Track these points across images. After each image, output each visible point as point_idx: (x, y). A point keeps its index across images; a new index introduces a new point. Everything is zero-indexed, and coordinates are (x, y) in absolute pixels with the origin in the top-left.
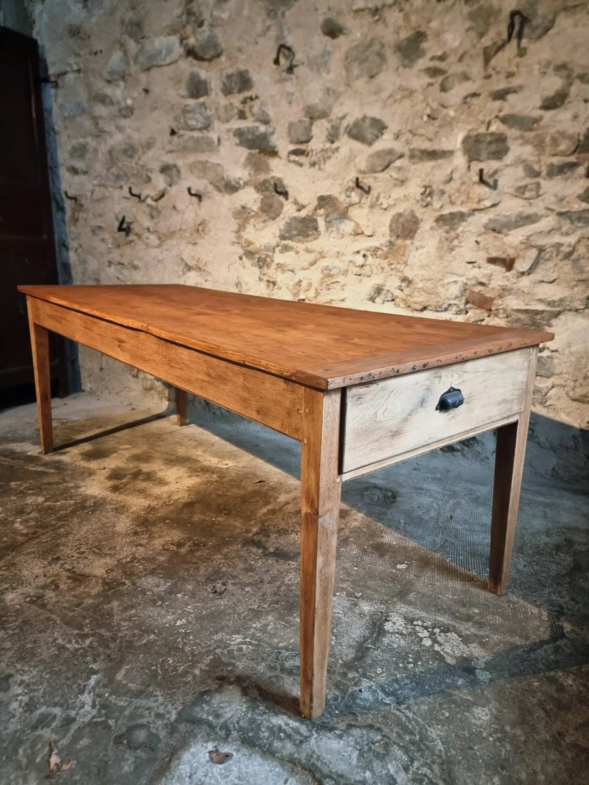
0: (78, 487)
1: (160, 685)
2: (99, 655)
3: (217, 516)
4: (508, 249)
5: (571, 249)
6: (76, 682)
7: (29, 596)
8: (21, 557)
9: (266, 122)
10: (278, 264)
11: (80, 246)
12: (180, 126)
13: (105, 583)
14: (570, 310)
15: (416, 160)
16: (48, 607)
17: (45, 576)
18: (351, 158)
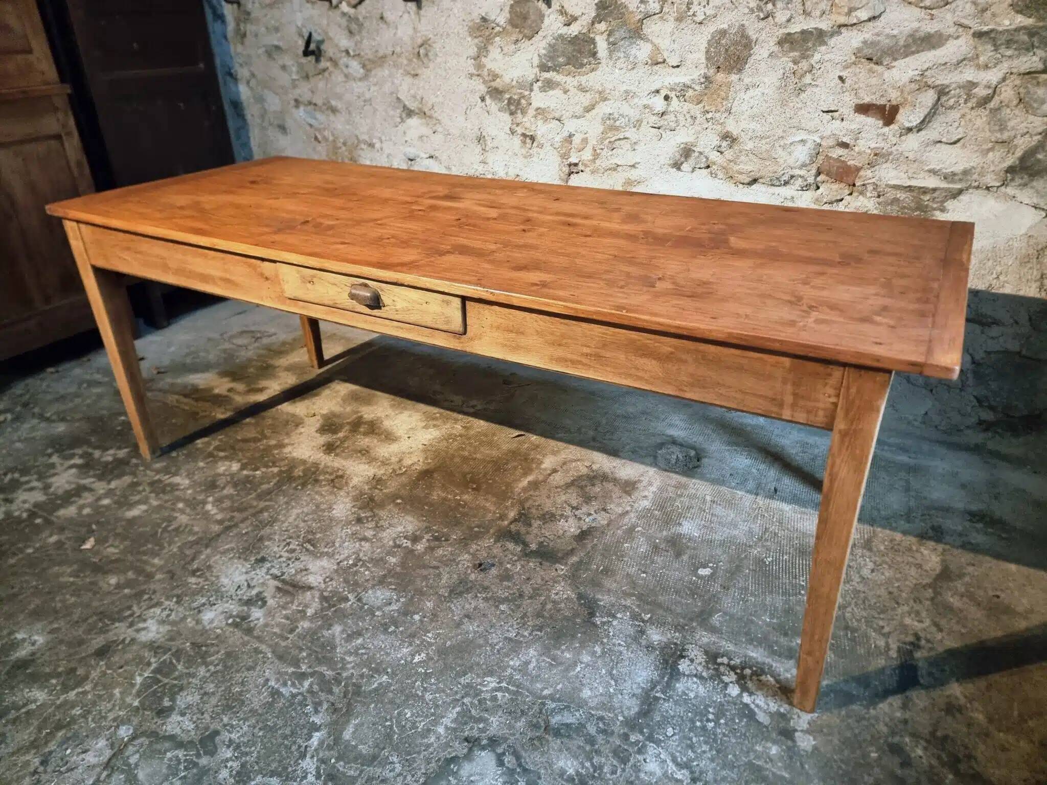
0: (281, 446)
1: (396, 748)
2: (320, 704)
3: (462, 493)
4: (890, 90)
5: (990, 91)
6: (295, 743)
7: (231, 616)
8: (218, 557)
10: (537, 109)
11: (253, 75)
13: (323, 598)
14: (978, 187)
16: (255, 633)
17: (249, 586)
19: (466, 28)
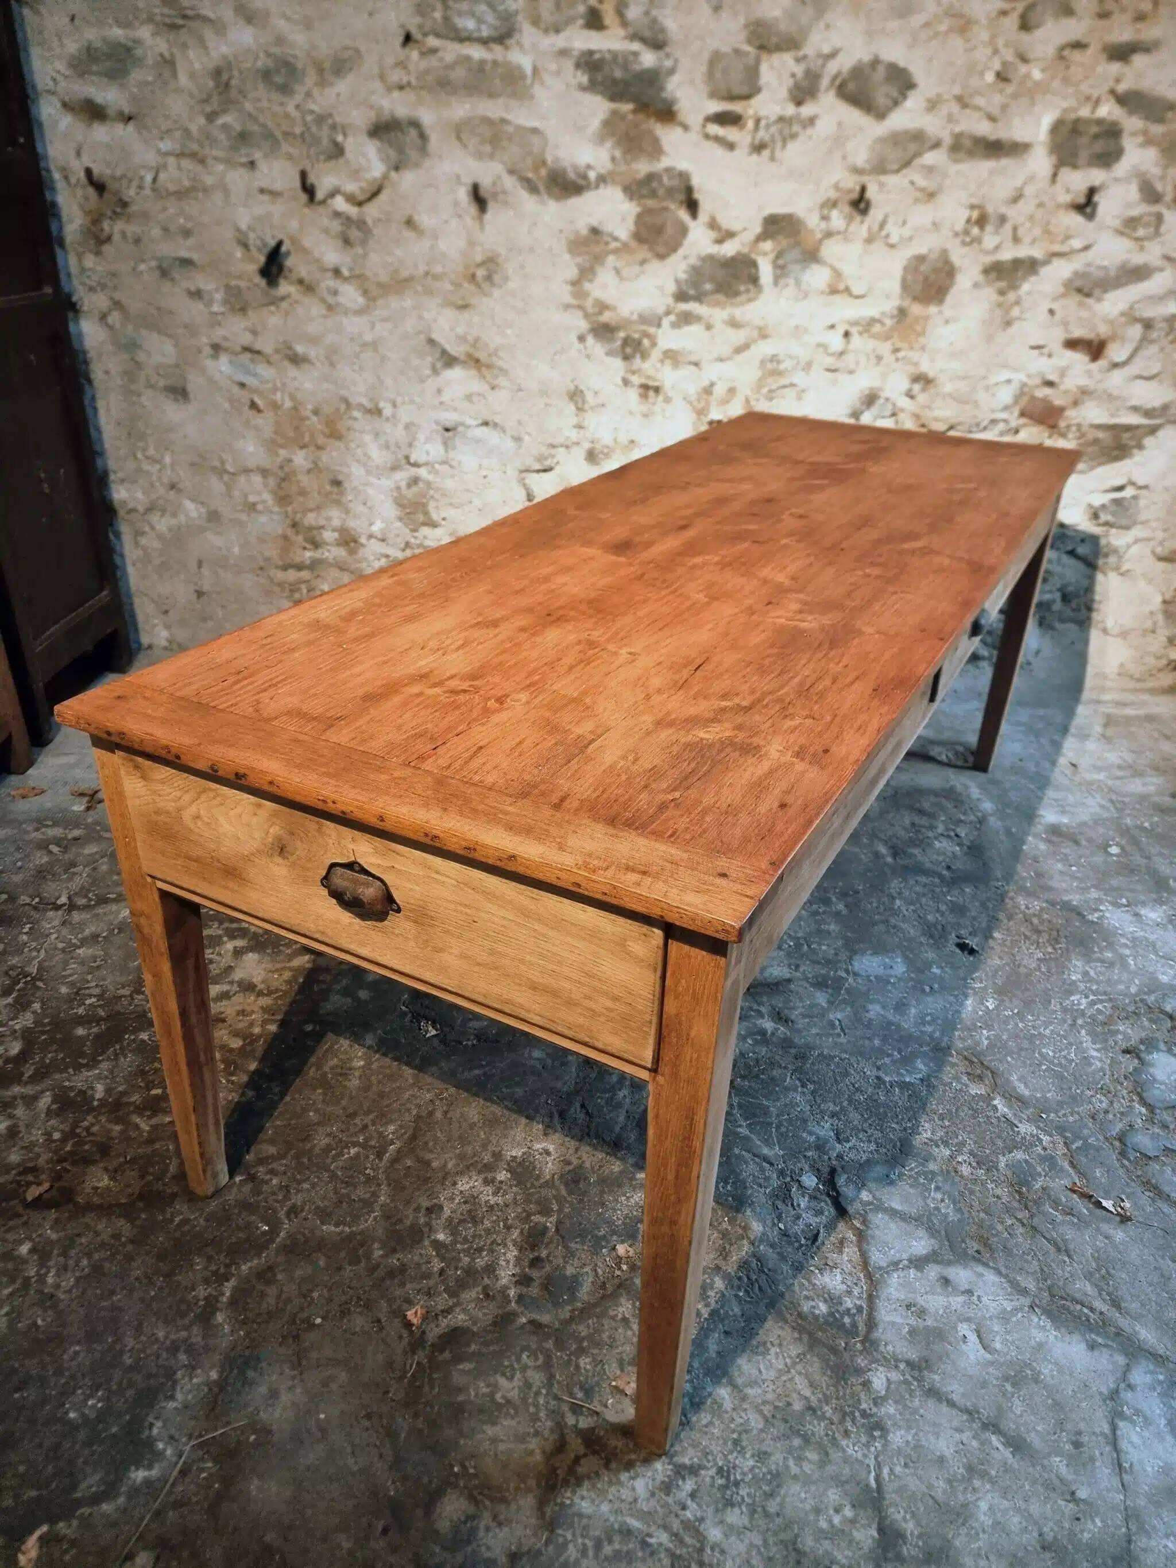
4: (1099, 324)
9: (657, 44)
10: (667, 351)
12: (428, 25)
15: (961, 155)
18: (839, 140)
19: (564, 242)
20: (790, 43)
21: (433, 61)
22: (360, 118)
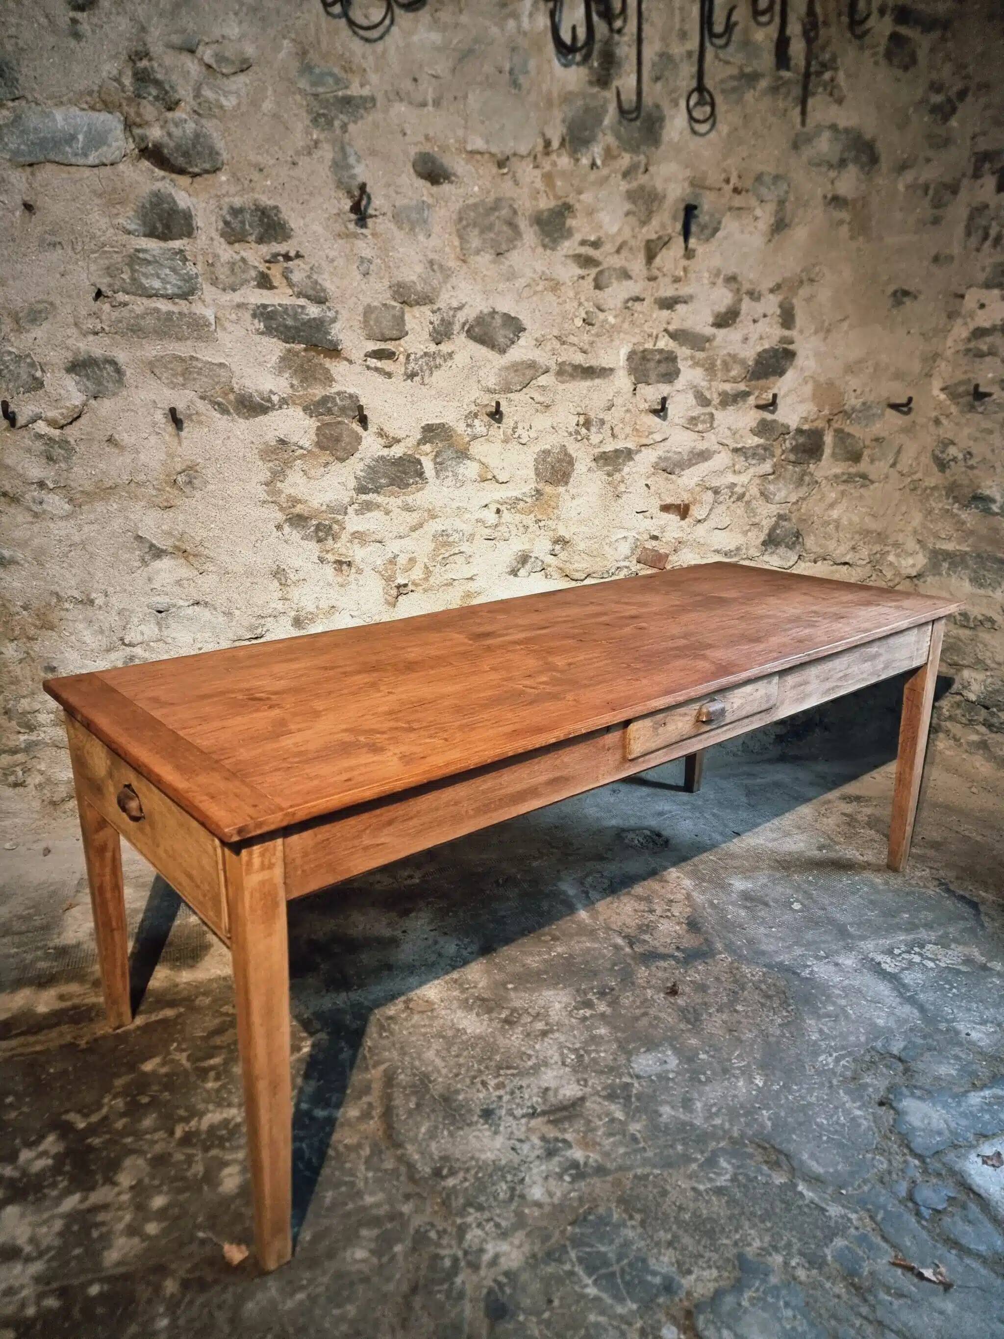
4: (682, 493)
5: (744, 489)
7: (560, 1175)
8: (434, 1144)
9: (320, 300)
10: (354, 532)
13: (607, 1098)
15: (566, 378)
16: (610, 1168)
17: (521, 1141)
18: (473, 368)
19: (256, 452)
20: (425, 300)
21: (125, 312)
22: (57, 357)
